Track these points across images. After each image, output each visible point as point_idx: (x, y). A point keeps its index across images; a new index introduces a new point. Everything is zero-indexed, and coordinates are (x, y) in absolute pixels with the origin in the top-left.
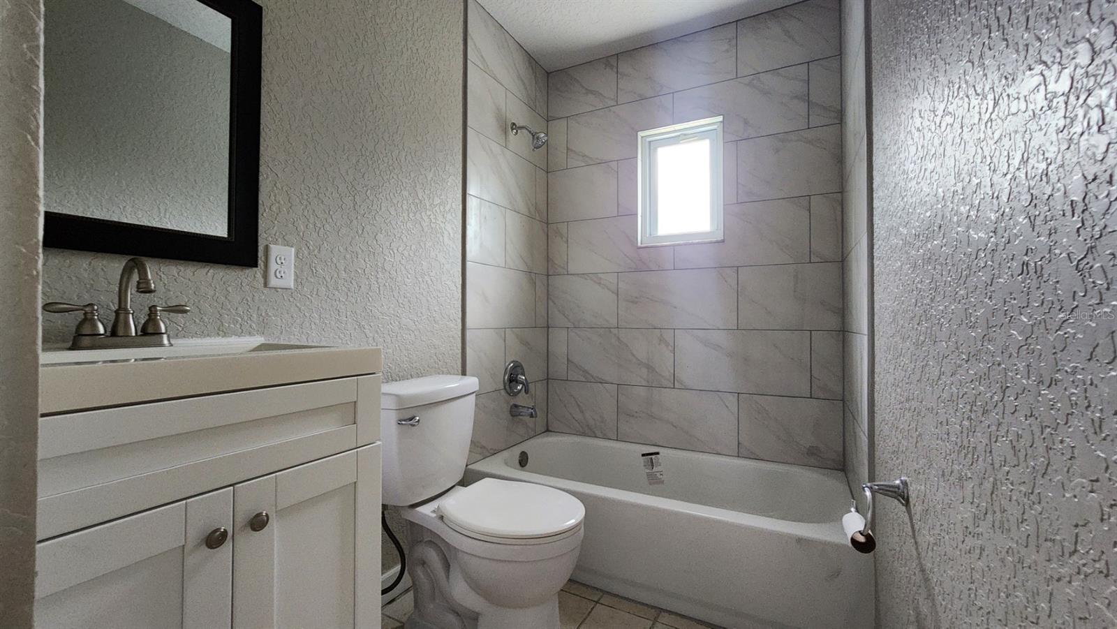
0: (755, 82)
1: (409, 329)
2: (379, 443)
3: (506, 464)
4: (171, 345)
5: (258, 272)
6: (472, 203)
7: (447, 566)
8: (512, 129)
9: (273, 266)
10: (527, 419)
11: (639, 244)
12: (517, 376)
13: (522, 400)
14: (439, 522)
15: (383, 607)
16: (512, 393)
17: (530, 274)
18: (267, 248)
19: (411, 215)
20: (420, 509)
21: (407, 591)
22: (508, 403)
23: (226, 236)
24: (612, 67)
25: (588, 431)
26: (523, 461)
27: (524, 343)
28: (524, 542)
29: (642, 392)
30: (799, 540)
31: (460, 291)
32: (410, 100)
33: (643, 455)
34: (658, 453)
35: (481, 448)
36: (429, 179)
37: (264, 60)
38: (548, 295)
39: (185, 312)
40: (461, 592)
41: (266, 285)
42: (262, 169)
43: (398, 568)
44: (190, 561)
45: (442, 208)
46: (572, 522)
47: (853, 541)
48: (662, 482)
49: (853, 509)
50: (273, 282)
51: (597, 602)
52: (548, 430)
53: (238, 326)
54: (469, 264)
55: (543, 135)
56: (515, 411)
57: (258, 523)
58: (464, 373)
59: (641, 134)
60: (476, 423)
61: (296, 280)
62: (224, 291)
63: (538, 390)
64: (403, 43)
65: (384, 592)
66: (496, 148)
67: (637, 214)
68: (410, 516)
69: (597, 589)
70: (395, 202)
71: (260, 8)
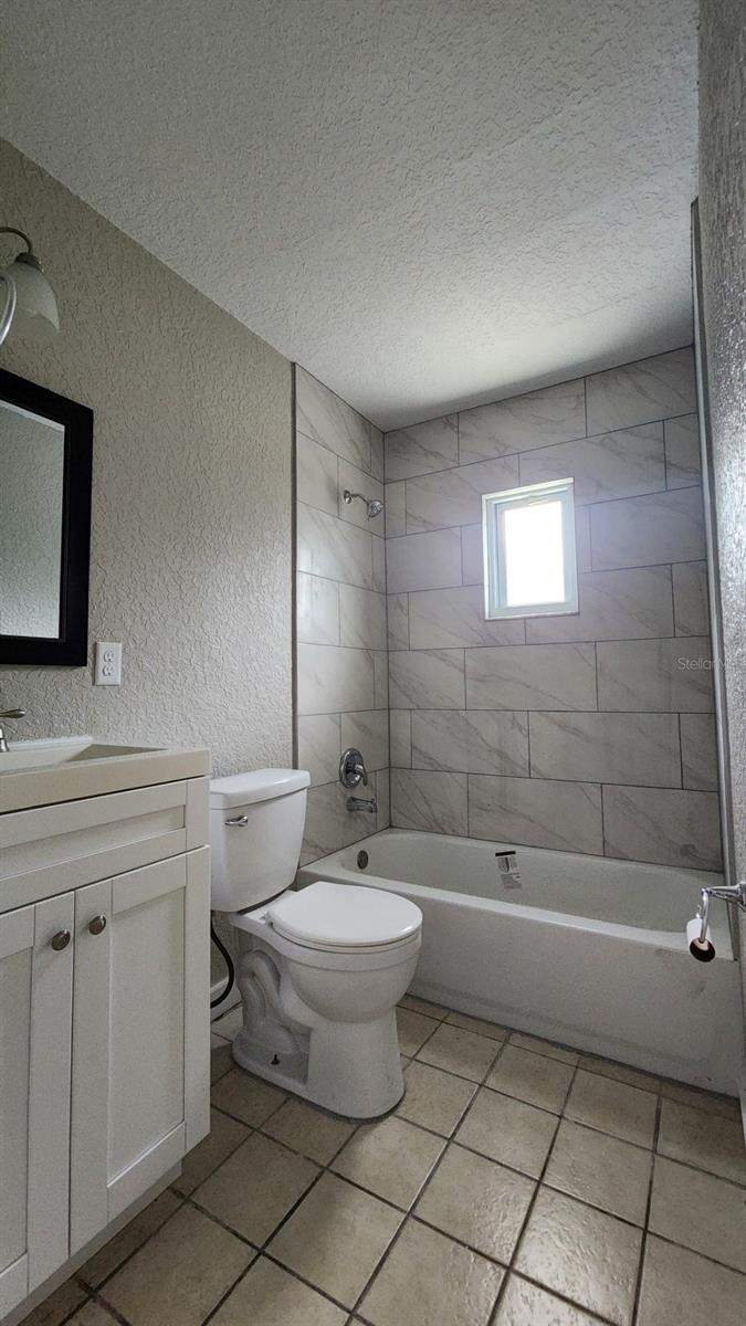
0: (607, 440)
1: (236, 720)
2: (207, 846)
3: (343, 866)
4: (8, 750)
5: (87, 670)
6: (302, 580)
7: (278, 977)
8: (345, 497)
9: (101, 663)
10: (366, 813)
11: (487, 617)
12: (354, 765)
13: (361, 792)
14: (269, 930)
15: (212, 1022)
16: (349, 785)
17: (368, 651)
18: (95, 645)
19: (238, 598)
20: (250, 916)
21: (235, 1007)
22: (345, 796)
23: (57, 637)
24: (452, 426)
25: (436, 827)
26: (363, 862)
27: (362, 727)
28: (355, 950)
29: (494, 782)
30: (659, 951)
31: (290, 675)
32: (237, 480)
33: (497, 855)
34: (513, 853)
35: (315, 848)
36: (256, 558)
37: (95, 460)
38: (389, 674)
39: (22, 716)
40: (292, 1005)
41: (94, 684)
42: (92, 567)
43: (226, 981)
44: (37, 962)
45: (270, 588)
46: (409, 929)
47: (693, 947)
48: (519, 886)
49: (698, 916)
50: (101, 679)
51: (442, 1022)
52: (391, 826)
53: (67, 726)
54: (299, 645)
55: (378, 503)
56: (352, 805)
57: (96, 926)
58: (295, 767)
59: (484, 497)
60: (309, 821)
61: (123, 676)
62: (55, 693)
63: (378, 781)
64: (230, 423)
65: (213, 1005)
66: (327, 519)
67: (482, 585)
68: (239, 923)
69: (443, 1007)
70: (222, 586)
71: (89, 413)
